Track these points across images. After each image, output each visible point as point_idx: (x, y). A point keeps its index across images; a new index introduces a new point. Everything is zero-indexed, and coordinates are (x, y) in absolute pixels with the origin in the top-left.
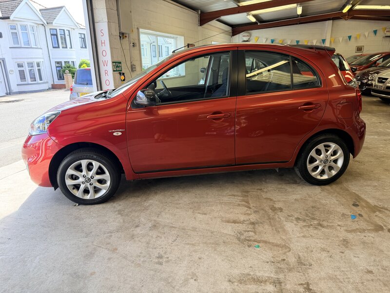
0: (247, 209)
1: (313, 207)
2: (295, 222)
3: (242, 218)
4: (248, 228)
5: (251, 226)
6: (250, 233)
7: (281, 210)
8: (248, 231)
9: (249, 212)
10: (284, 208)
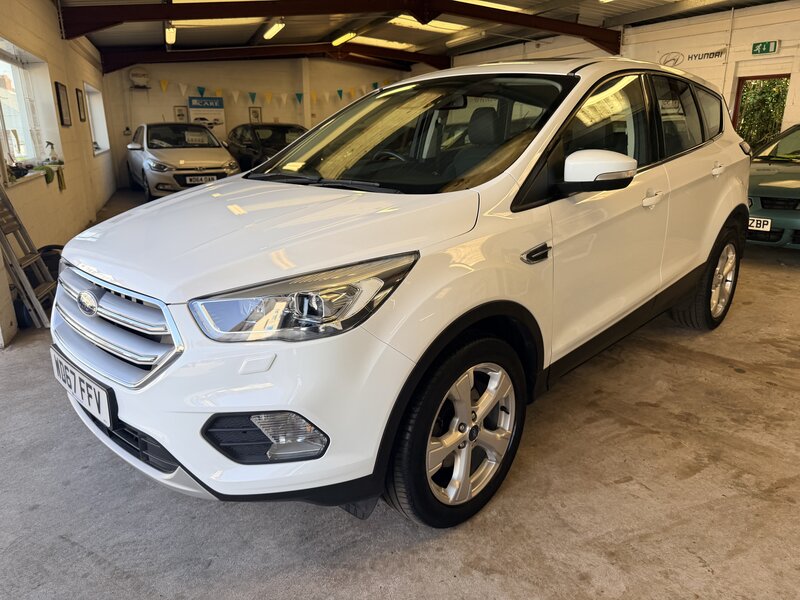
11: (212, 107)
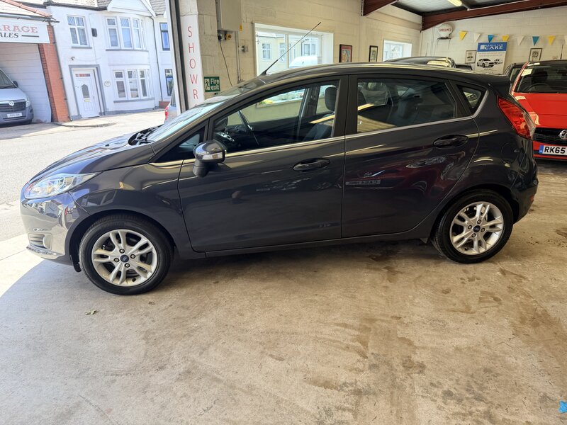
0: (359, 357)
1: (486, 370)
2: (440, 401)
3: (344, 377)
4: (347, 401)
5: (352, 398)
6: (346, 413)
7: (422, 367)
8: (344, 410)
9: (360, 366)
10: (429, 366)
11: (497, 50)
